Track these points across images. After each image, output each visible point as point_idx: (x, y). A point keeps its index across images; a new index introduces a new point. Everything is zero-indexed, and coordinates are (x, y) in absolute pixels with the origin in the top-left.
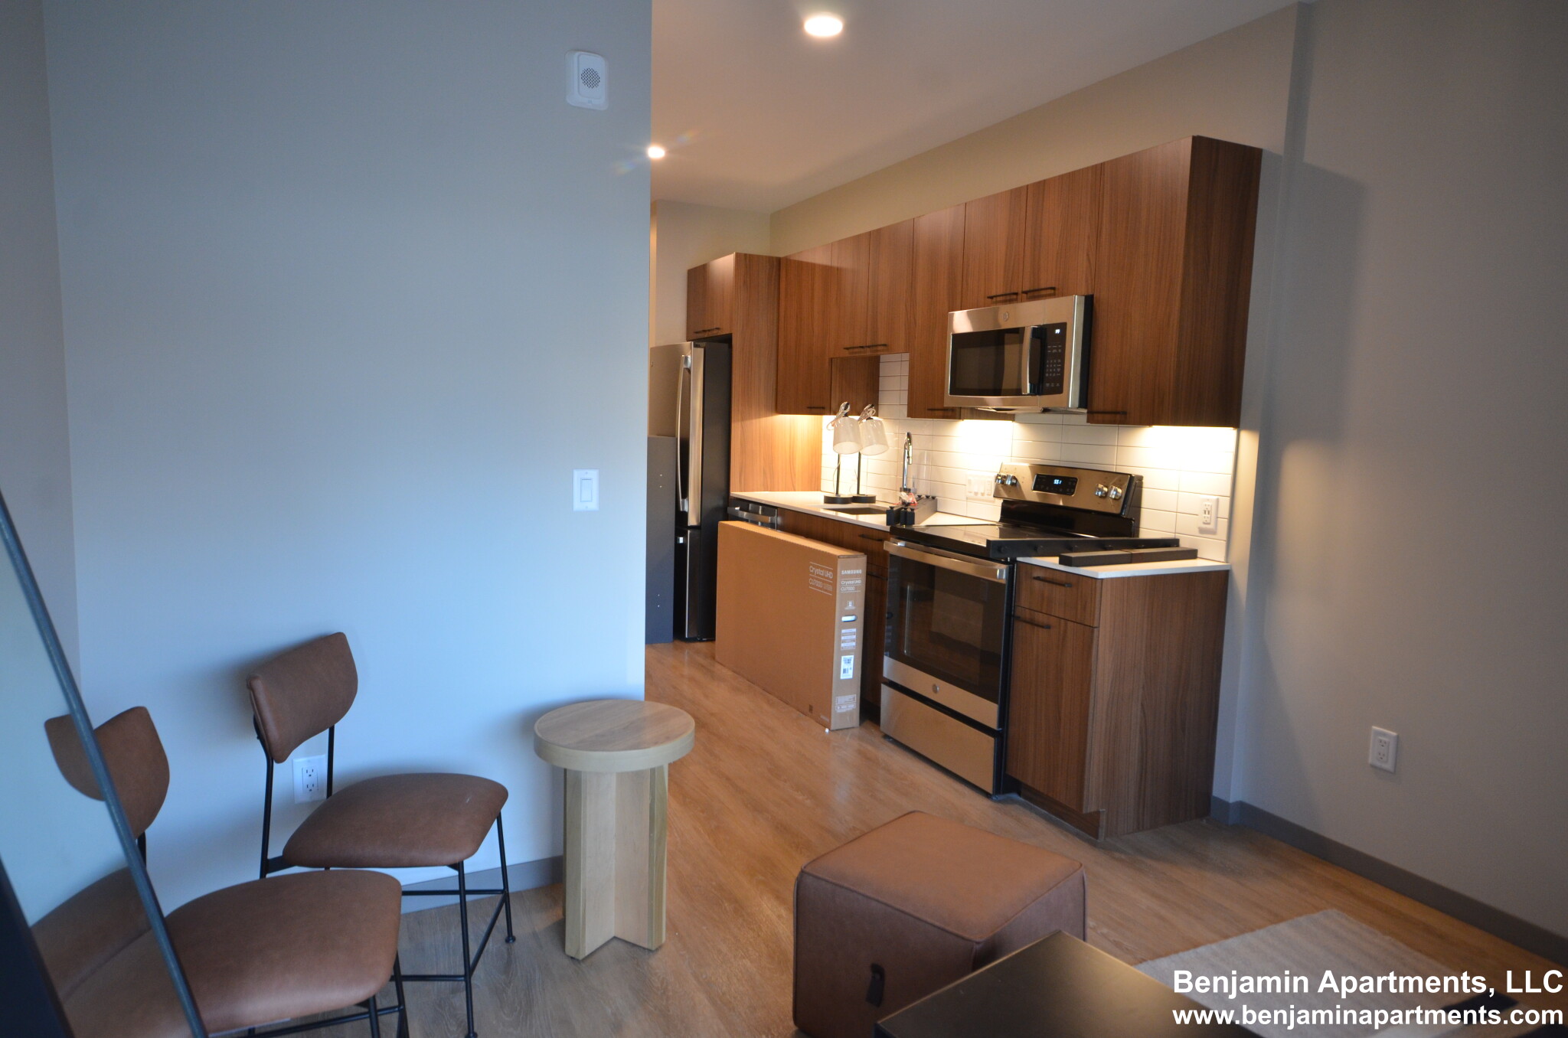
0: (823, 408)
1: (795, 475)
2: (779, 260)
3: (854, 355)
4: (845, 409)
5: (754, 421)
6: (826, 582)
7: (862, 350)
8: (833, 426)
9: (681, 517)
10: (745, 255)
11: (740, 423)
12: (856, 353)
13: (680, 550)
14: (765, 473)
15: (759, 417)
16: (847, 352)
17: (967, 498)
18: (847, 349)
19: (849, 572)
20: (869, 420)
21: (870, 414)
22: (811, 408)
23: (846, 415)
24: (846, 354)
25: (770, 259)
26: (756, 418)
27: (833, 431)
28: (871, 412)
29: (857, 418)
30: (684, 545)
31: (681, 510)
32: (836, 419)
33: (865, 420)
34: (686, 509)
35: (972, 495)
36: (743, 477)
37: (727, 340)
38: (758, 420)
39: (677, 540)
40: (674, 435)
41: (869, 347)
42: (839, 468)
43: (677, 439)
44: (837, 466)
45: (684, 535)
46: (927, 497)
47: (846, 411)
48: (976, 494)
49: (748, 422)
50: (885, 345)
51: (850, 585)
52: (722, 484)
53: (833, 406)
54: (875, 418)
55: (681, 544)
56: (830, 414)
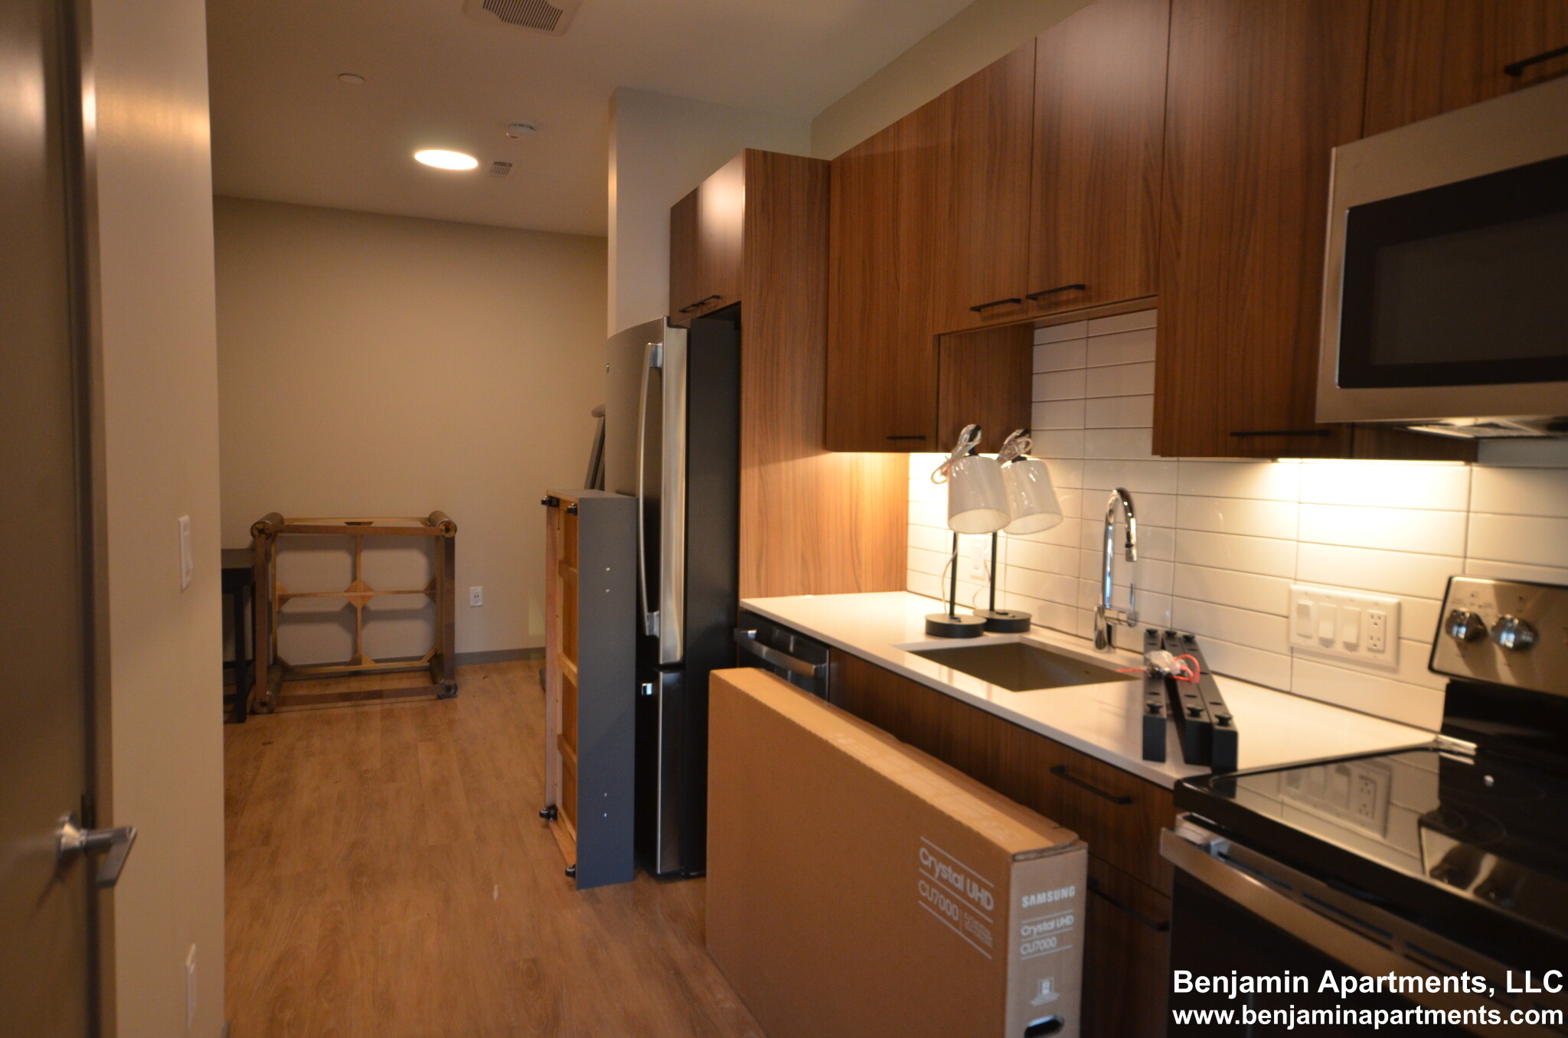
0: (922, 438)
1: (860, 562)
2: (828, 166)
3: (994, 322)
4: (971, 439)
5: (784, 465)
6: (971, 913)
7: (1016, 307)
8: (945, 474)
9: (647, 646)
10: (765, 153)
11: (756, 470)
12: (999, 316)
13: (645, 706)
14: (804, 560)
15: (794, 458)
16: (977, 315)
17: (1292, 649)
18: (977, 309)
19: (1041, 898)
20: (1018, 463)
21: (1020, 449)
22: (894, 438)
23: (973, 452)
24: (976, 320)
25: (812, 163)
26: (786, 459)
27: (946, 485)
28: (1022, 446)
29: (994, 456)
30: (654, 697)
31: (647, 633)
32: (951, 462)
33: (1009, 464)
34: (656, 632)
35: (1314, 643)
36: (763, 572)
37: (732, 314)
38: (790, 463)
39: (639, 689)
40: (633, 494)
41: (1034, 297)
42: (954, 561)
43: (638, 500)
44: (950, 557)
45: (654, 680)
46: (1170, 635)
47: (973, 444)
48: (1327, 643)
49: (772, 468)
50: (1080, 287)
51: (1043, 935)
52: (725, 583)
53: (944, 433)
54: (1029, 458)
55: (650, 696)
56: (936, 450)
